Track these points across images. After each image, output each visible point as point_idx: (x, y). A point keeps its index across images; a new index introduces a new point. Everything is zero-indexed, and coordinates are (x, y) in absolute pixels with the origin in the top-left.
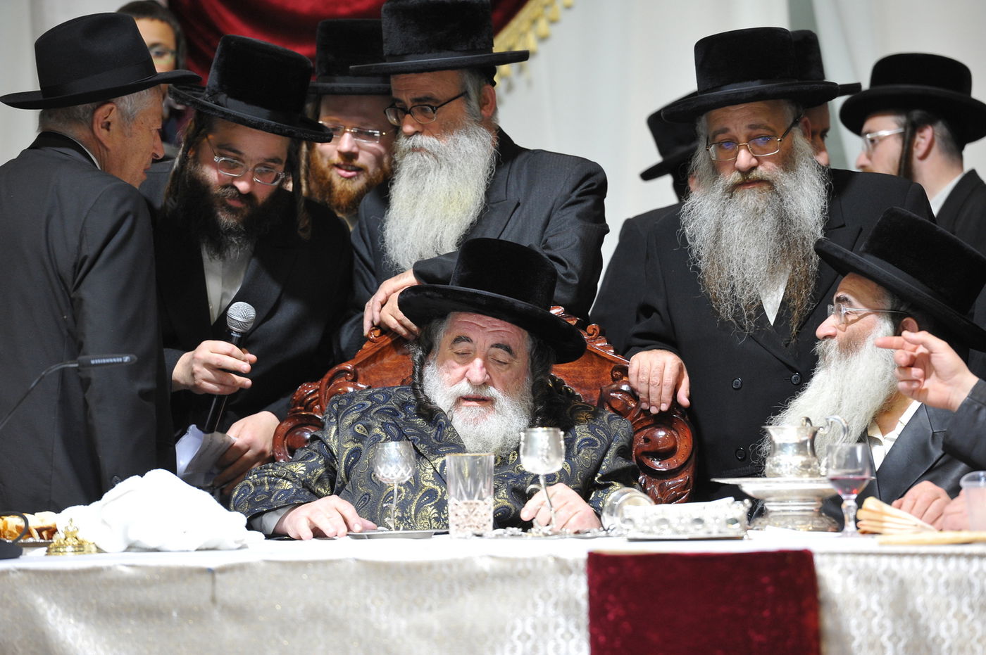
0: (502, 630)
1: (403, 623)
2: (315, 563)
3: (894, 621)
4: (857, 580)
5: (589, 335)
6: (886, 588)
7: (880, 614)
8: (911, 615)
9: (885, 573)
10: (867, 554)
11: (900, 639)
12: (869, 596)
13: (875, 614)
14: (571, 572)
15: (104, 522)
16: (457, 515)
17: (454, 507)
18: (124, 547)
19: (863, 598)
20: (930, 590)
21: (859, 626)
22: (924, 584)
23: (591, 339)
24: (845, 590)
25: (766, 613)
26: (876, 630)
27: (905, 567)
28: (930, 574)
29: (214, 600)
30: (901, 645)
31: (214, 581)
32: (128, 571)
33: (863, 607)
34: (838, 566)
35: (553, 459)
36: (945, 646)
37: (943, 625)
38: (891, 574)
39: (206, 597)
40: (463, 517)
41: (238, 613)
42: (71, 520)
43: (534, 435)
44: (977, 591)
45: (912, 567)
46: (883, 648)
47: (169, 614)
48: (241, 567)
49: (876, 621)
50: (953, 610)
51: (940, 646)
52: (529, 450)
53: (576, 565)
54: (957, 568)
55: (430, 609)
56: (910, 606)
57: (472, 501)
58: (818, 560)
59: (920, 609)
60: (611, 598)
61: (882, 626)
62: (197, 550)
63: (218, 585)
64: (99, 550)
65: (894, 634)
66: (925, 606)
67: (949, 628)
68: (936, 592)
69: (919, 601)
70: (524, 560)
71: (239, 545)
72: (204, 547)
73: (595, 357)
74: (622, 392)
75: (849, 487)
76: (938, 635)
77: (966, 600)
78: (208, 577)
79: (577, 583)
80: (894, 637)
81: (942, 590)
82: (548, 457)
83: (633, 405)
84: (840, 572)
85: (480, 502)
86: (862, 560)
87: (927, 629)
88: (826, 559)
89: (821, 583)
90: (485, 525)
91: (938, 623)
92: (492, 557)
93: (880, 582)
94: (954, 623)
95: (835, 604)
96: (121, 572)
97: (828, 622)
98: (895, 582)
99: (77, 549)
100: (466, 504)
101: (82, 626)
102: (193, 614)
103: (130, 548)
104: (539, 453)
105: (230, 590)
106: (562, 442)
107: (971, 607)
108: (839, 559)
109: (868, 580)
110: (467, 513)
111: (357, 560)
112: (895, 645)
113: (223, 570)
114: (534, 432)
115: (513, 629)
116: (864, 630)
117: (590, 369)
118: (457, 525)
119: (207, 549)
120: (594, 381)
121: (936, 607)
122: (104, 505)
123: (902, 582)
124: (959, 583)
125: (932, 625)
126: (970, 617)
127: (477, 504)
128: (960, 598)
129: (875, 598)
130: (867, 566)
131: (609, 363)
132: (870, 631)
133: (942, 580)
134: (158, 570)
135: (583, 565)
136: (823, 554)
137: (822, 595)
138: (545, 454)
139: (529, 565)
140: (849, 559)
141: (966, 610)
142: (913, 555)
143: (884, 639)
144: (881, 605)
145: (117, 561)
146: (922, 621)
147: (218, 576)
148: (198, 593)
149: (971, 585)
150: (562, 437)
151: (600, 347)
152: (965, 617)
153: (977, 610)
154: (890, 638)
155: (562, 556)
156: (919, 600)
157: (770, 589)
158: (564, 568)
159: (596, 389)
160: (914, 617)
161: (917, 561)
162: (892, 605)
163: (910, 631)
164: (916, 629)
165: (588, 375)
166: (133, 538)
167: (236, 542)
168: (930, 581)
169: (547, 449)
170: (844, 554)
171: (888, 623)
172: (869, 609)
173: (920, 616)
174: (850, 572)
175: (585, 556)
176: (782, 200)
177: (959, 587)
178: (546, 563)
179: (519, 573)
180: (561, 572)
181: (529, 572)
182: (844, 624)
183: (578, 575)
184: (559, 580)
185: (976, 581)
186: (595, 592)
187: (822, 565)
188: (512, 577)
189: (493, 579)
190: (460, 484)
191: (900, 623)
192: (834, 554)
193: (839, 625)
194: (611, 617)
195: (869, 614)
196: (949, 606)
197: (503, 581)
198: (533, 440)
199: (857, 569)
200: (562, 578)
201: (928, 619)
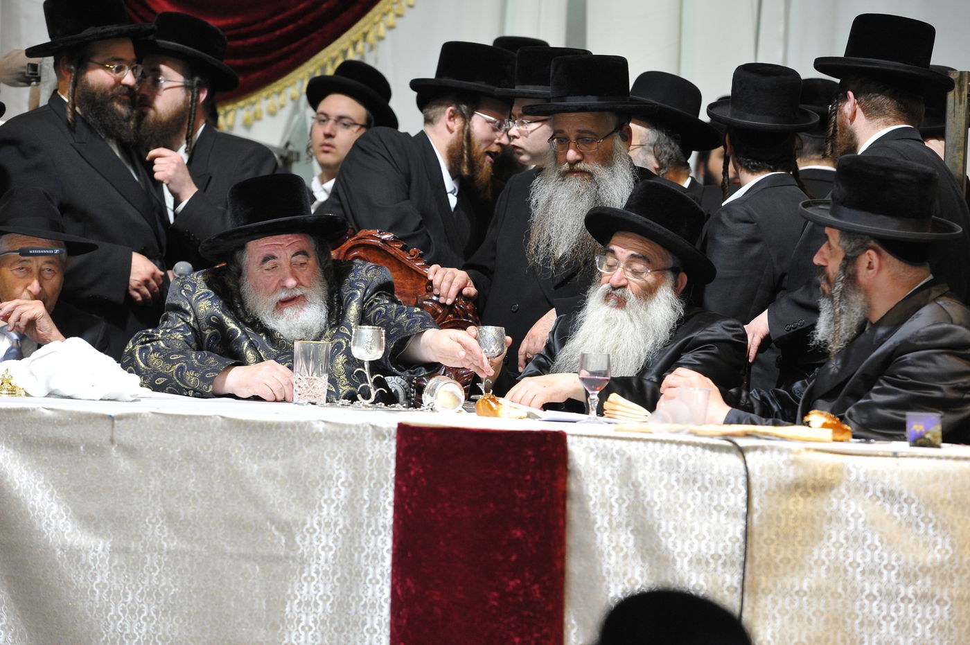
0: (330, 478)
1: (256, 467)
2: (191, 417)
3: (620, 487)
4: (597, 456)
5: (411, 256)
6: (617, 463)
7: (611, 482)
8: (633, 484)
9: (617, 452)
10: (607, 437)
11: (624, 501)
12: (604, 468)
13: (608, 482)
14: (385, 438)
15: (32, 373)
16: (300, 387)
18: (46, 394)
19: (600, 469)
20: (649, 466)
21: (595, 490)
22: (645, 461)
23: (413, 259)
24: (587, 463)
25: (528, 477)
26: (607, 493)
27: (632, 449)
28: (650, 455)
29: (112, 441)
30: (625, 506)
31: (113, 426)
32: (48, 413)
33: (600, 476)
34: (584, 445)
35: (375, 349)
36: (657, 508)
37: (656, 493)
38: (621, 453)
39: (106, 437)
40: (304, 388)
41: (130, 451)
42: (7, 370)
43: (363, 331)
44: (682, 469)
45: (638, 449)
46: (611, 506)
47: (78, 447)
48: (135, 417)
49: (607, 487)
50: (665, 482)
51: (652, 507)
52: (357, 342)
53: (389, 432)
54: (670, 451)
55: (276, 458)
56: (634, 477)
58: (569, 439)
59: (640, 480)
60: (414, 459)
61: (612, 491)
62: (101, 400)
63: (116, 428)
64: (27, 395)
65: (621, 497)
66: (644, 478)
67: (660, 495)
68: (653, 468)
69: (640, 474)
70: (350, 426)
71: (134, 399)
72: (107, 398)
73: (414, 273)
74: (432, 301)
75: (594, 385)
76: (652, 500)
77: (674, 475)
78: (109, 422)
79: (388, 446)
80: (620, 499)
81: (658, 467)
82: (371, 348)
83: (440, 311)
84: (585, 450)
86: (602, 441)
87: (645, 495)
88: (575, 439)
89: (570, 457)
91: (652, 491)
92: (325, 422)
93: (613, 458)
94: (665, 491)
95: (580, 474)
96: (43, 413)
97: (573, 486)
98: (625, 458)
99: (10, 392)
100: (306, 379)
101: (11, 452)
102: (95, 449)
103: (50, 394)
104: (365, 344)
105: (125, 434)
107: (678, 480)
108: (585, 439)
109: (605, 457)
110: (307, 386)
111: (222, 417)
112: (620, 506)
113: (120, 418)
114: (363, 328)
115: (339, 477)
116: (598, 494)
117: (410, 282)
118: (299, 394)
119: (109, 400)
120: (412, 291)
121: (652, 479)
122: (32, 361)
123: (629, 459)
124: (670, 462)
125: (648, 492)
126: (677, 487)
128: (670, 473)
129: (609, 470)
130: (604, 446)
132: (603, 494)
133: (658, 460)
134: (71, 413)
135: (394, 432)
136: (573, 435)
137: (569, 467)
138: (369, 346)
139: (354, 431)
140: (592, 440)
141: (673, 482)
142: (639, 440)
143: (613, 501)
144: (612, 475)
145: (39, 404)
146: (641, 489)
147: (116, 422)
148: (100, 434)
149: (678, 464)
151: (418, 266)
152: (673, 487)
153: (681, 483)
154: (617, 500)
155: (379, 424)
156: (641, 474)
157: (533, 459)
158: (379, 434)
159: (413, 297)
160: (636, 485)
161: (641, 444)
162: (620, 476)
163: (632, 497)
164: (636, 496)
165: (408, 287)
166: (53, 387)
167: (131, 396)
168: (650, 459)
169: (371, 342)
170: (589, 436)
171: (616, 489)
172: (603, 478)
173: (640, 484)
174: (592, 450)
175: (396, 426)
176: (598, 188)
177: (670, 465)
178: (365, 429)
179: (345, 435)
180: (377, 437)
181: (353, 436)
182: (585, 488)
183: (390, 440)
184: (375, 443)
185: (683, 462)
186: (401, 454)
187: (572, 443)
188: (340, 438)
189: (326, 438)
190: (304, 364)
191: (625, 489)
192: (581, 436)
193: (581, 488)
194: (412, 473)
195: (604, 482)
196: (661, 479)
197: (333, 440)
198: (361, 334)
199: (597, 448)
200: (378, 442)
201: (645, 488)
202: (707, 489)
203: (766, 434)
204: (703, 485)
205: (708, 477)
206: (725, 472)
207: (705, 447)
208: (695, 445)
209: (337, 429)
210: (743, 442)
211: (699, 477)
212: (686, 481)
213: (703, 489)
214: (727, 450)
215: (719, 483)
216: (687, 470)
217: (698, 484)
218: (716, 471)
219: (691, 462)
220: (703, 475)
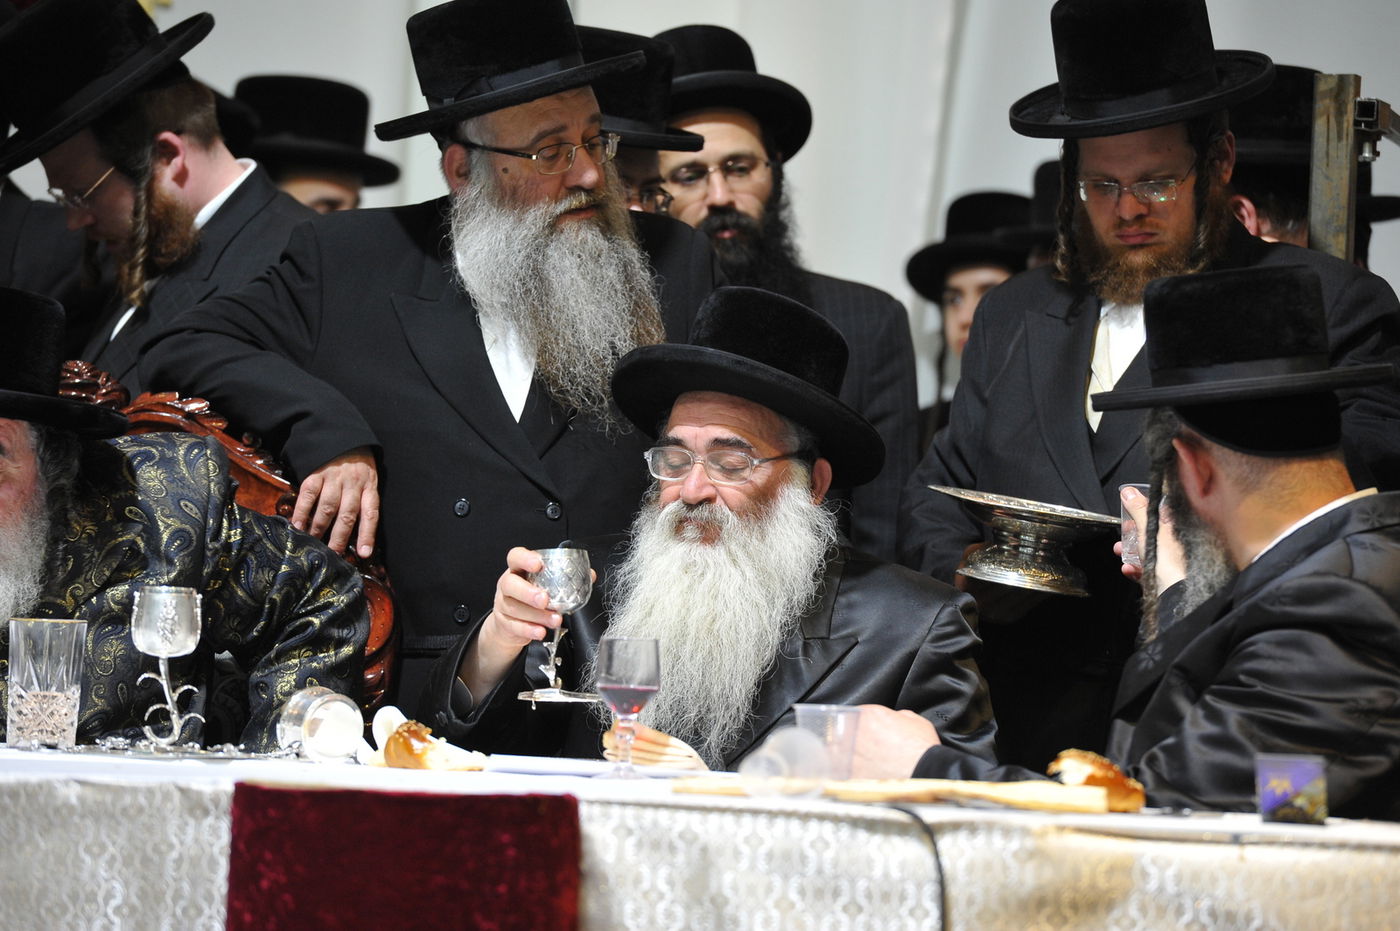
0: (91, 898)
3: (688, 908)
4: (639, 845)
5: (247, 446)
6: (680, 858)
7: (669, 896)
8: (713, 901)
9: (681, 836)
10: (657, 806)
12: (654, 869)
13: (661, 896)
14: (206, 812)
17: (17, 701)
19: (645, 870)
20: (744, 864)
21: (637, 913)
22: (737, 854)
24: (620, 858)
25: (502, 889)
26: (661, 921)
27: (710, 829)
28: (747, 841)
33: (646, 885)
34: (614, 822)
35: (181, 635)
38: (689, 838)
40: (31, 716)
43: (157, 597)
44: (811, 869)
45: (721, 828)
49: (661, 907)
50: (775, 895)
52: (144, 620)
53: (216, 801)
54: (787, 833)
56: (713, 885)
57: (47, 693)
58: (584, 811)
59: (728, 892)
60: (268, 856)
61: (669, 915)
66: (735, 889)
67: (767, 922)
68: (753, 867)
69: (726, 879)
70: (134, 790)
73: (252, 480)
77: (795, 882)
79: (215, 831)
81: (762, 865)
82: (172, 632)
84: (615, 831)
85: (59, 694)
86: (649, 815)
87: (736, 922)
88: (597, 810)
89: (586, 846)
90: (64, 730)
91: (751, 914)
93: (672, 848)
94: (775, 914)
95: (605, 880)
97: (591, 905)
98: (695, 850)
100: (36, 696)
104: (160, 624)
106: (199, 611)
107: (802, 892)
108: (616, 811)
109: (656, 846)
114: (154, 592)
115: (109, 896)
116: (643, 921)
117: (243, 497)
121: (752, 890)
123: (704, 850)
124: (787, 856)
125: (743, 916)
126: (800, 906)
127: (54, 697)
128: (786, 878)
129: (663, 872)
130: (655, 824)
131: (274, 491)
133: (763, 850)
135: (226, 803)
136: (591, 802)
137: (585, 865)
138: (168, 627)
139: (142, 800)
140: (630, 812)
141: (794, 896)
142: (722, 810)
144: (671, 883)
146: (729, 909)
149: (803, 858)
150: (198, 602)
151: (261, 466)
152: (793, 905)
153: (809, 896)
155: (195, 786)
156: (728, 878)
157: (511, 852)
158: (195, 804)
160: (718, 903)
161: (729, 819)
162: (689, 884)
163: (710, 925)
168: (745, 850)
169: (173, 619)
170: (624, 804)
171: (679, 911)
172: (653, 887)
173: (726, 901)
174: (630, 832)
175: (230, 788)
177: (787, 862)
178: (167, 796)
179: (124, 811)
180: (191, 812)
181: (141, 810)
182: (615, 909)
183: (217, 818)
184: (186, 824)
185: (811, 854)
186: (242, 846)
187: (590, 819)
188: (112, 816)
189: (83, 817)
190: (29, 664)
191: (697, 911)
192: (609, 803)
193: (607, 910)
194: (265, 884)
195: (653, 896)
196: (769, 889)
197: (97, 820)
198: (153, 603)
199: (641, 828)
200: (192, 822)
201: (737, 907)
202: (860, 909)
203: (976, 797)
204: (853, 901)
205: (862, 884)
206: (895, 874)
207: (856, 823)
208: (836, 819)
209: (108, 798)
210: (931, 815)
211: (845, 885)
212: (819, 893)
213: (853, 909)
214: (901, 829)
215: (886, 897)
216: (820, 872)
217: (843, 900)
218: (877, 873)
219: (829, 855)
220: (853, 881)
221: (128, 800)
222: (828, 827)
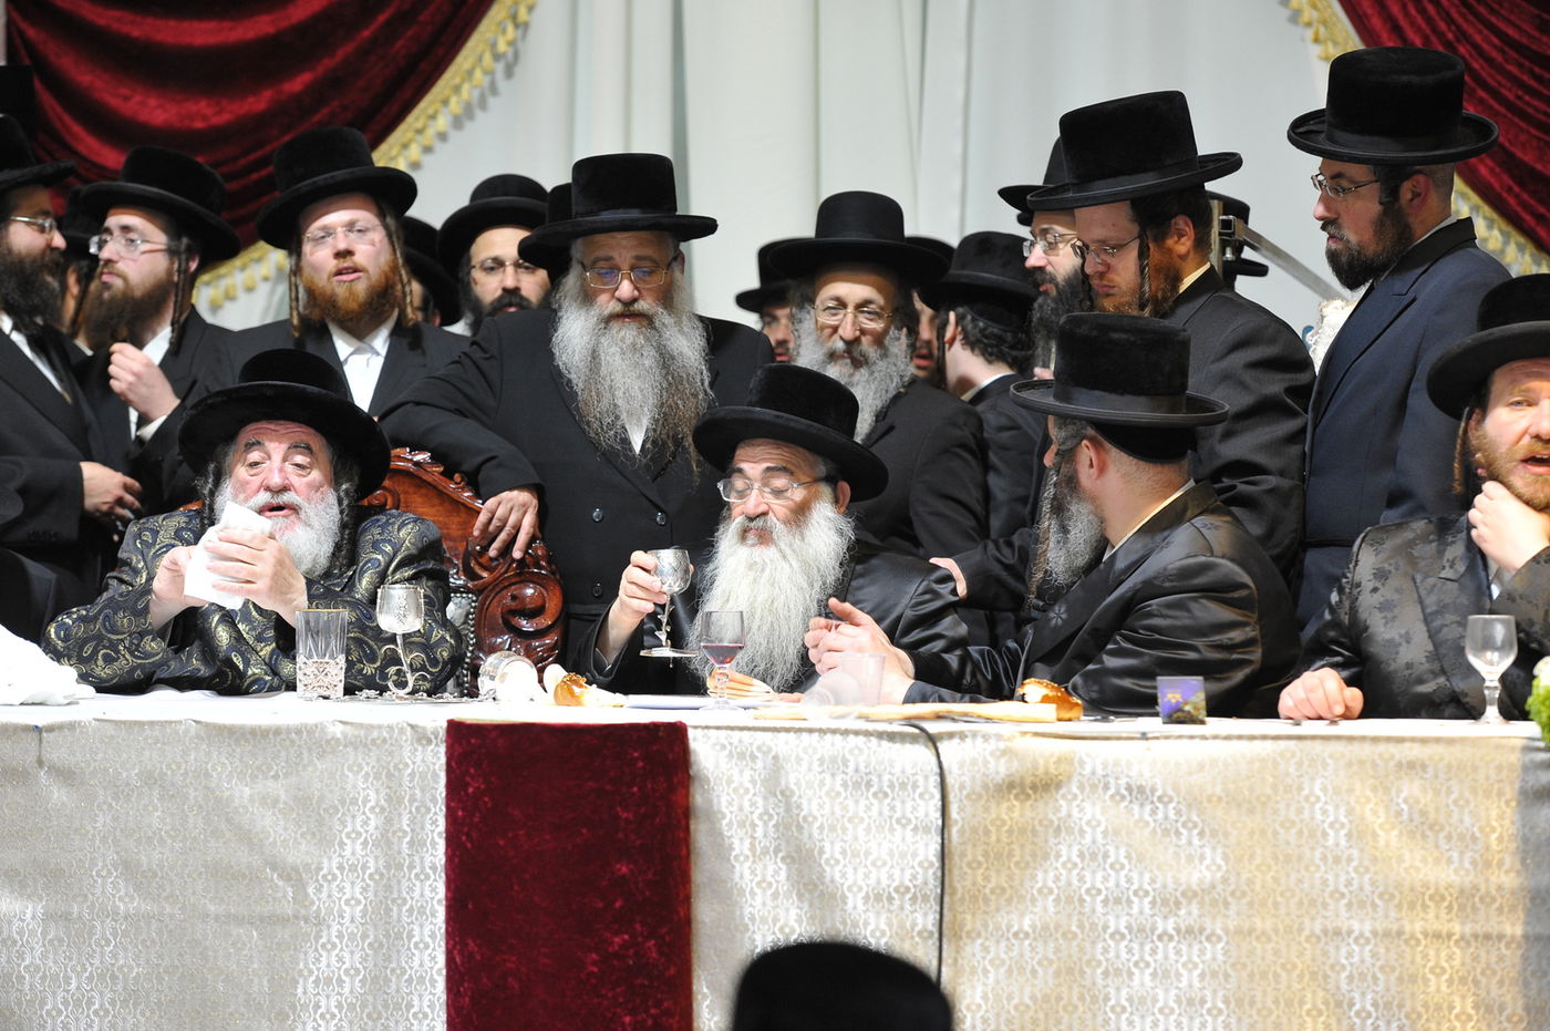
0: (354, 802)
1: (247, 791)
2: (152, 723)
3: (765, 798)
4: (730, 755)
5: (456, 483)
6: (759, 764)
7: (752, 791)
8: (782, 793)
9: (759, 748)
10: (742, 729)
11: (771, 816)
12: (741, 772)
13: (747, 791)
14: (429, 742)
19: (735, 772)
20: (804, 767)
21: (730, 803)
22: (799, 760)
23: (458, 488)
24: (717, 765)
25: (635, 789)
26: (747, 807)
27: (781, 743)
28: (805, 750)
29: (40, 763)
30: (772, 823)
31: (41, 740)
33: (735, 784)
34: (711, 741)
35: (411, 618)
36: (817, 825)
37: (815, 803)
38: (765, 750)
39: (31, 758)
41: (66, 775)
44: (851, 769)
45: (787, 743)
46: (753, 825)
48: (71, 726)
49: (747, 798)
50: (825, 789)
51: (810, 824)
52: (385, 608)
53: (435, 734)
54: (833, 744)
55: (276, 777)
56: (783, 783)
58: (691, 733)
59: (793, 787)
60: (472, 771)
61: (753, 804)
62: (22, 704)
63: (44, 744)
65: (766, 812)
66: (798, 784)
67: (821, 806)
68: (810, 769)
69: (792, 777)
70: (380, 727)
71: (69, 701)
72: (30, 702)
73: (457, 505)
76: (810, 814)
77: (840, 777)
78: (35, 735)
79: (435, 754)
80: (766, 815)
81: (816, 767)
82: (405, 616)
84: (713, 747)
86: (737, 734)
87: (799, 807)
88: (700, 732)
89: (693, 758)
91: (809, 801)
92: (344, 723)
93: (753, 757)
94: (827, 801)
95: (707, 781)
97: (698, 799)
98: (770, 760)
102: (15, 775)
104: (396, 610)
105: (57, 752)
107: (845, 785)
108: (713, 733)
109: (742, 756)
112: (765, 824)
113: (50, 729)
115: (366, 800)
116: (735, 809)
117: (455, 519)
119: (33, 704)
121: (809, 785)
123: (776, 758)
124: (833, 760)
125: (804, 803)
126: (844, 794)
128: (833, 775)
129: (747, 773)
130: (740, 741)
132: (741, 809)
133: (816, 757)
135: (442, 734)
136: (696, 727)
137: (693, 771)
138: (402, 612)
139: (385, 734)
140: (723, 733)
141: (839, 787)
142: (788, 730)
143: (755, 817)
144: (753, 782)
146: (795, 799)
147: (45, 734)
148: (23, 754)
149: (845, 761)
151: (466, 497)
152: (839, 794)
153: (850, 788)
154: (761, 816)
155: (420, 724)
156: (792, 778)
157: (641, 764)
158: (422, 737)
159: (458, 543)
160: (786, 795)
161: (792, 736)
162: (765, 782)
163: (781, 811)
167: (65, 697)
168: (804, 757)
169: (405, 607)
170: (718, 728)
171: (759, 801)
172: (741, 785)
173: (793, 792)
175: (445, 725)
177: (835, 764)
178: (402, 731)
179: (373, 740)
180: (419, 740)
181: (385, 741)
182: (715, 801)
183: (437, 745)
184: (416, 750)
185: (851, 758)
186: (453, 764)
187: (695, 739)
188: (366, 745)
189: (346, 746)
190: (310, 642)
191: (772, 800)
192: (707, 727)
193: (710, 802)
194: (471, 790)
195: (742, 791)
196: (822, 783)
197: (356, 748)
198: (390, 597)
199: (731, 744)
200: (420, 748)
201: (800, 797)
202: (886, 795)
203: (966, 715)
204: (881, 790)
205: (886, 778)
206: (909, 771)
207: (880, 735)
208: (867, 734)
209: (362, 733)
210: (933, 727)
211: (874, 778)
212: (857, 785)
213: (881, 795)
214: (913, 739)
215: (903, 786)
216: (857, 771)
217: (872, 790)
218: (897, 771)
219: (862, 759)
220: (880, 776)
221: (375, 734)
222: (861, 739)
